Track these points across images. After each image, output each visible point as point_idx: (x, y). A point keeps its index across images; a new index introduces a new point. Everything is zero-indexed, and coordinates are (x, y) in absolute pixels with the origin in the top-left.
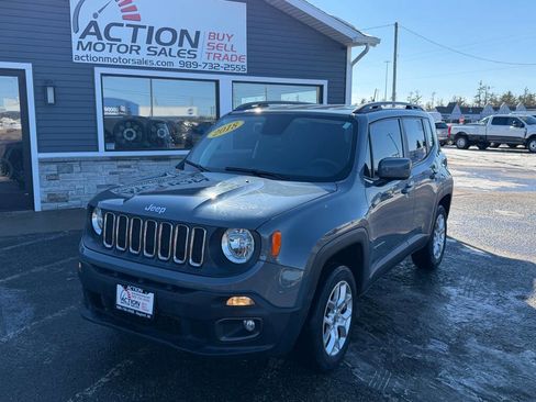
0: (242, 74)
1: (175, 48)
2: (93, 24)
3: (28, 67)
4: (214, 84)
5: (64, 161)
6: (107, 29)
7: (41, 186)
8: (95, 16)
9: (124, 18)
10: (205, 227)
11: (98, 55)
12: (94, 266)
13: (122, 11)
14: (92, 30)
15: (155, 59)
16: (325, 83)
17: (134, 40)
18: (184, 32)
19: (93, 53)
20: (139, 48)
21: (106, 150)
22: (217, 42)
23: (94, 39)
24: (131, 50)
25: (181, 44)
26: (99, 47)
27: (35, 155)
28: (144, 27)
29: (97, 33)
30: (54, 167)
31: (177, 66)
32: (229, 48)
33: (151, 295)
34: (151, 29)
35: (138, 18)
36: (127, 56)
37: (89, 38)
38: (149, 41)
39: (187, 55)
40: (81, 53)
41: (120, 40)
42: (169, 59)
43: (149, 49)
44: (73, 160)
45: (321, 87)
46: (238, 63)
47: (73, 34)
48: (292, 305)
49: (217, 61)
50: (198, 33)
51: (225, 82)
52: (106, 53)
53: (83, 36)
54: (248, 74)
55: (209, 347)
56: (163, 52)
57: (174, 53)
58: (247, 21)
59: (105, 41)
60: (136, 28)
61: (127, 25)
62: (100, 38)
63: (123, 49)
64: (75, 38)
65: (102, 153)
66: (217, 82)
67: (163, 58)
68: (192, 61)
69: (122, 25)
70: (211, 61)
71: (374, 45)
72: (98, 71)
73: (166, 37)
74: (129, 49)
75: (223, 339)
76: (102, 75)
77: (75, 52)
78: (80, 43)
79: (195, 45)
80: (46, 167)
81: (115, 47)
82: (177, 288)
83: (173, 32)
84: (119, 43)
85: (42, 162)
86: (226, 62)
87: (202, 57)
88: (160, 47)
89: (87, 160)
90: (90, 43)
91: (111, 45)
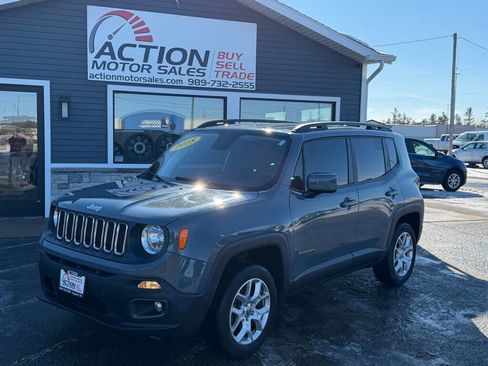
0: (251, 91)
1: (185, 67)
2: (108, 44)
3: (46, 84)
4: (222, 100)
5: (74, 171)
6: (121, 50)
7: (52, 194)
8: (110, 37)
9: (137, 39)
10: (127, 223)
11: (111, 73)
12: (48, 254)
13: (136, 33)
14: (107, 50)
15: (165, 77)
16: (337, 100)
17: (146, 60)
18: (194, 52)
19: (107, 72)
20: (150, 67)
21: (114, 162)
22: (226, 60)
23: (108, 59)
24: (143, 68)
25: (190, 63)
26: (113, 66)
27: (49, 165)
28: (156, 48)
29: (112, 54)
30: (65, 177)
31: (186, 84)
32: (237, 66)
33: (83, 278)
34: (163, 49)
35: (150, 39)
36: (139, 74)
37: (104, 58)
38: (160, 60)
39: (197, 74)
40: (95, 71)
41: (132, 60)
42: (178, 77)
43: (159, 68)
44: (83, 171)
45: (334, 104)
46: (246, 80)
47: (89, 54)
48: (194, 292)
49: (225, 78)
50: (207, 53)
51: (233, 99)
52: (118, 72)
53: (98, 56)
54: (257, 91)
55: (124, 323)
56: (173, 70)
57: (184, 71)
58: (258, 41)
59: (118, 60)
60: (148, 48)
61: (140, 46)
62: (113, 58)
63: (135, 68)
64: (91, 57)
65: (110, 165)
66: (225, 99)
67: (172, 76)
68: (200, 78)
69: (135, 46)
70: (220, 78)
71: (390, 62)
72: (110, 88)
73: (177, 57)
74: (141, 68)
75: (135, 316)
76: (114, 92)
77: (90, 71)
78: (95, 62)
79: (204, 64)
80: (57, 176)
81: (127, 67)
82: (104, 273)
83: (184, 52)
84: (131, 63)
85: (54, 172)
86: (234, 79)
87: (211, 75)
88: (170, 66)
89: (96, 171)
90: (104, 63)
91: (124, 64)
